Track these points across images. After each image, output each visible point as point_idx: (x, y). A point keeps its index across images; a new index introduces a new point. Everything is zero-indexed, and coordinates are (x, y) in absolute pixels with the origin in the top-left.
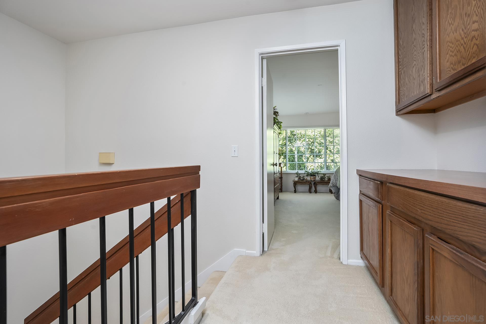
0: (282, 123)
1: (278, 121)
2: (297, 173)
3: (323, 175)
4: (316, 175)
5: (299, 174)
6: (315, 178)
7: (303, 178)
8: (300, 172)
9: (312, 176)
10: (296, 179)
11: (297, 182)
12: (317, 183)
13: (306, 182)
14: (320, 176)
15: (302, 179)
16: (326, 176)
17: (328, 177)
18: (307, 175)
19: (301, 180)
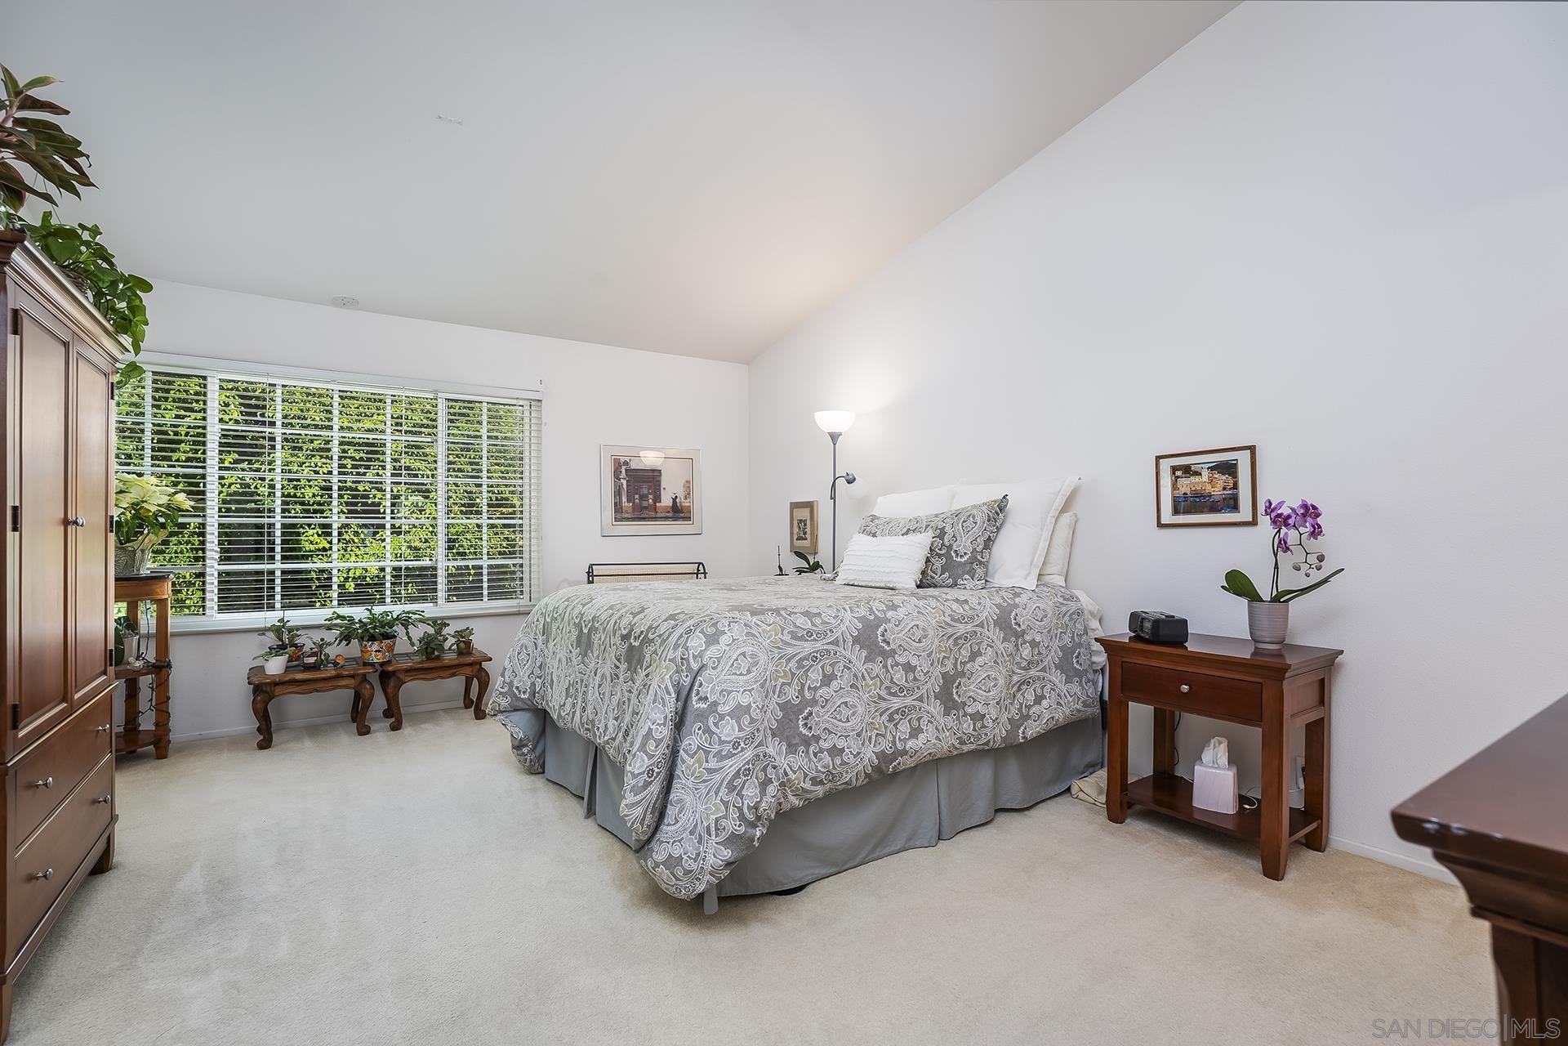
0: (147, 287)
1: (111, 264)
2: (278, 630)
3: (431, 631)
4: (399, 629)
5: (290, 630)
6: (391, 648)
7: (314, 654)
8: (296, 617)
9: (373, 638)
10: (275, 666)
11: (278, 682)
12: (402, 676)
13: (339, 677)
14: (417, 632)
15: (312, 660)
16: (447, 630)
17: (459, 634)
18: (346, 637)
19: (308, 668)
